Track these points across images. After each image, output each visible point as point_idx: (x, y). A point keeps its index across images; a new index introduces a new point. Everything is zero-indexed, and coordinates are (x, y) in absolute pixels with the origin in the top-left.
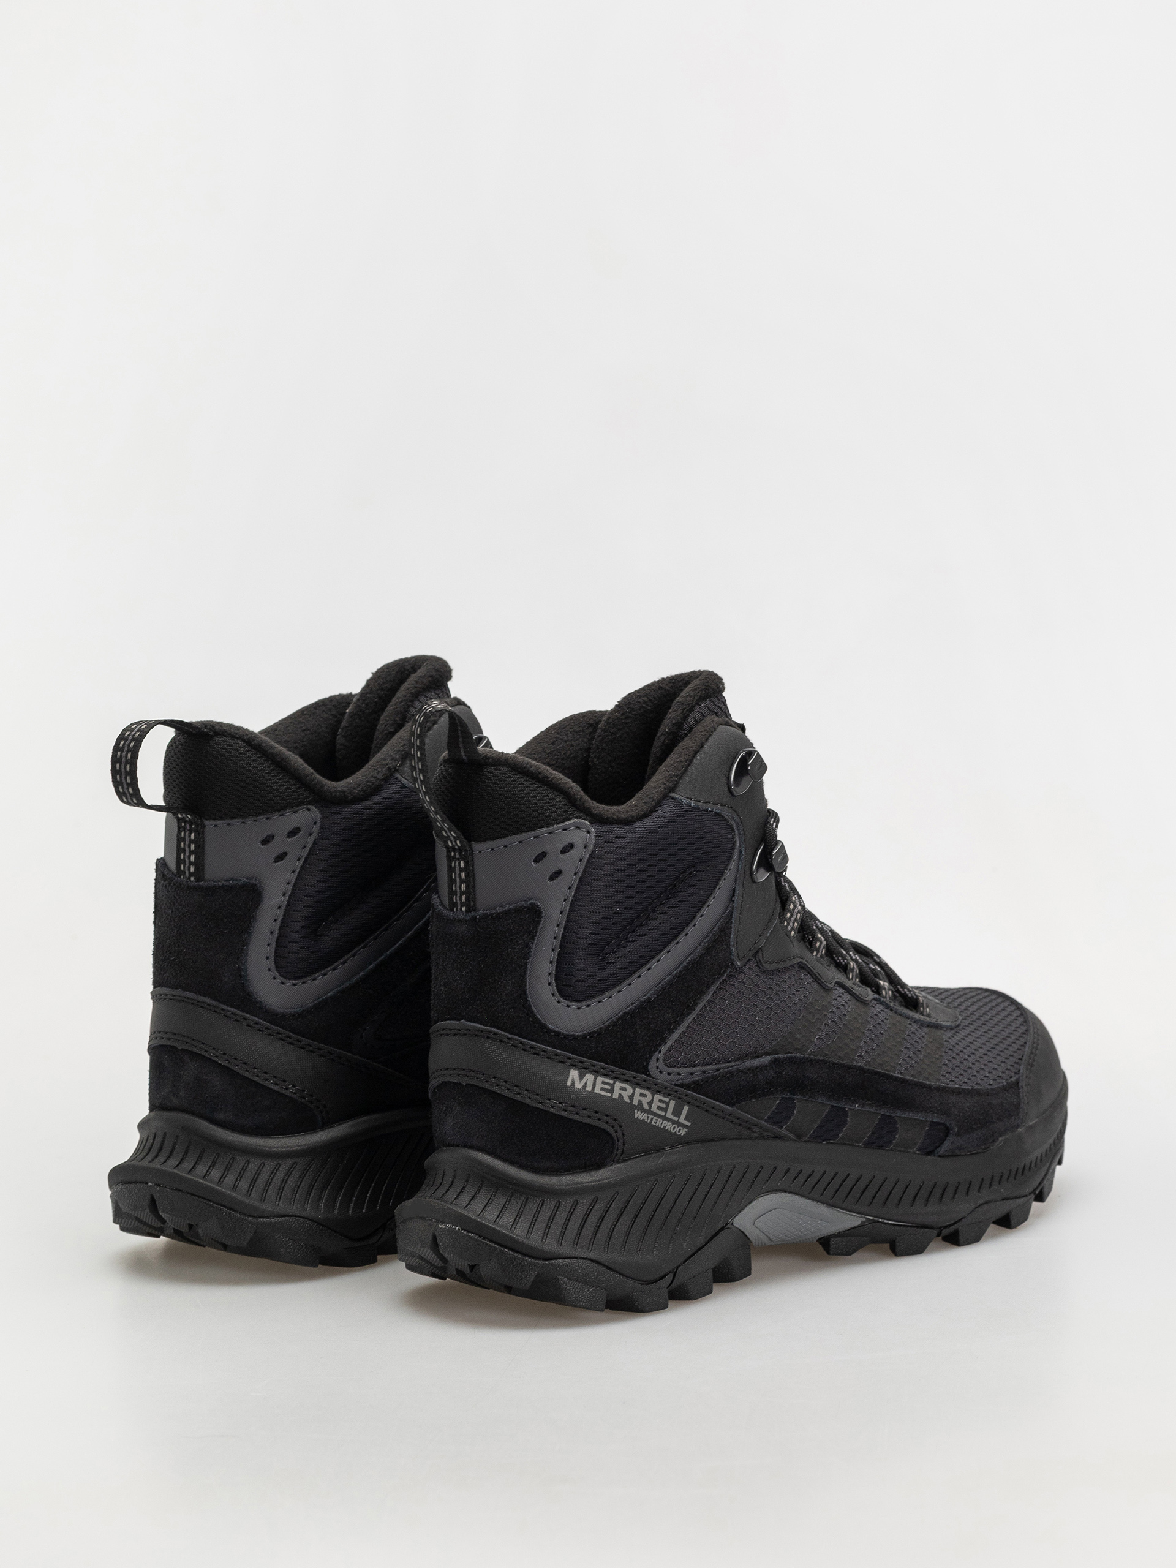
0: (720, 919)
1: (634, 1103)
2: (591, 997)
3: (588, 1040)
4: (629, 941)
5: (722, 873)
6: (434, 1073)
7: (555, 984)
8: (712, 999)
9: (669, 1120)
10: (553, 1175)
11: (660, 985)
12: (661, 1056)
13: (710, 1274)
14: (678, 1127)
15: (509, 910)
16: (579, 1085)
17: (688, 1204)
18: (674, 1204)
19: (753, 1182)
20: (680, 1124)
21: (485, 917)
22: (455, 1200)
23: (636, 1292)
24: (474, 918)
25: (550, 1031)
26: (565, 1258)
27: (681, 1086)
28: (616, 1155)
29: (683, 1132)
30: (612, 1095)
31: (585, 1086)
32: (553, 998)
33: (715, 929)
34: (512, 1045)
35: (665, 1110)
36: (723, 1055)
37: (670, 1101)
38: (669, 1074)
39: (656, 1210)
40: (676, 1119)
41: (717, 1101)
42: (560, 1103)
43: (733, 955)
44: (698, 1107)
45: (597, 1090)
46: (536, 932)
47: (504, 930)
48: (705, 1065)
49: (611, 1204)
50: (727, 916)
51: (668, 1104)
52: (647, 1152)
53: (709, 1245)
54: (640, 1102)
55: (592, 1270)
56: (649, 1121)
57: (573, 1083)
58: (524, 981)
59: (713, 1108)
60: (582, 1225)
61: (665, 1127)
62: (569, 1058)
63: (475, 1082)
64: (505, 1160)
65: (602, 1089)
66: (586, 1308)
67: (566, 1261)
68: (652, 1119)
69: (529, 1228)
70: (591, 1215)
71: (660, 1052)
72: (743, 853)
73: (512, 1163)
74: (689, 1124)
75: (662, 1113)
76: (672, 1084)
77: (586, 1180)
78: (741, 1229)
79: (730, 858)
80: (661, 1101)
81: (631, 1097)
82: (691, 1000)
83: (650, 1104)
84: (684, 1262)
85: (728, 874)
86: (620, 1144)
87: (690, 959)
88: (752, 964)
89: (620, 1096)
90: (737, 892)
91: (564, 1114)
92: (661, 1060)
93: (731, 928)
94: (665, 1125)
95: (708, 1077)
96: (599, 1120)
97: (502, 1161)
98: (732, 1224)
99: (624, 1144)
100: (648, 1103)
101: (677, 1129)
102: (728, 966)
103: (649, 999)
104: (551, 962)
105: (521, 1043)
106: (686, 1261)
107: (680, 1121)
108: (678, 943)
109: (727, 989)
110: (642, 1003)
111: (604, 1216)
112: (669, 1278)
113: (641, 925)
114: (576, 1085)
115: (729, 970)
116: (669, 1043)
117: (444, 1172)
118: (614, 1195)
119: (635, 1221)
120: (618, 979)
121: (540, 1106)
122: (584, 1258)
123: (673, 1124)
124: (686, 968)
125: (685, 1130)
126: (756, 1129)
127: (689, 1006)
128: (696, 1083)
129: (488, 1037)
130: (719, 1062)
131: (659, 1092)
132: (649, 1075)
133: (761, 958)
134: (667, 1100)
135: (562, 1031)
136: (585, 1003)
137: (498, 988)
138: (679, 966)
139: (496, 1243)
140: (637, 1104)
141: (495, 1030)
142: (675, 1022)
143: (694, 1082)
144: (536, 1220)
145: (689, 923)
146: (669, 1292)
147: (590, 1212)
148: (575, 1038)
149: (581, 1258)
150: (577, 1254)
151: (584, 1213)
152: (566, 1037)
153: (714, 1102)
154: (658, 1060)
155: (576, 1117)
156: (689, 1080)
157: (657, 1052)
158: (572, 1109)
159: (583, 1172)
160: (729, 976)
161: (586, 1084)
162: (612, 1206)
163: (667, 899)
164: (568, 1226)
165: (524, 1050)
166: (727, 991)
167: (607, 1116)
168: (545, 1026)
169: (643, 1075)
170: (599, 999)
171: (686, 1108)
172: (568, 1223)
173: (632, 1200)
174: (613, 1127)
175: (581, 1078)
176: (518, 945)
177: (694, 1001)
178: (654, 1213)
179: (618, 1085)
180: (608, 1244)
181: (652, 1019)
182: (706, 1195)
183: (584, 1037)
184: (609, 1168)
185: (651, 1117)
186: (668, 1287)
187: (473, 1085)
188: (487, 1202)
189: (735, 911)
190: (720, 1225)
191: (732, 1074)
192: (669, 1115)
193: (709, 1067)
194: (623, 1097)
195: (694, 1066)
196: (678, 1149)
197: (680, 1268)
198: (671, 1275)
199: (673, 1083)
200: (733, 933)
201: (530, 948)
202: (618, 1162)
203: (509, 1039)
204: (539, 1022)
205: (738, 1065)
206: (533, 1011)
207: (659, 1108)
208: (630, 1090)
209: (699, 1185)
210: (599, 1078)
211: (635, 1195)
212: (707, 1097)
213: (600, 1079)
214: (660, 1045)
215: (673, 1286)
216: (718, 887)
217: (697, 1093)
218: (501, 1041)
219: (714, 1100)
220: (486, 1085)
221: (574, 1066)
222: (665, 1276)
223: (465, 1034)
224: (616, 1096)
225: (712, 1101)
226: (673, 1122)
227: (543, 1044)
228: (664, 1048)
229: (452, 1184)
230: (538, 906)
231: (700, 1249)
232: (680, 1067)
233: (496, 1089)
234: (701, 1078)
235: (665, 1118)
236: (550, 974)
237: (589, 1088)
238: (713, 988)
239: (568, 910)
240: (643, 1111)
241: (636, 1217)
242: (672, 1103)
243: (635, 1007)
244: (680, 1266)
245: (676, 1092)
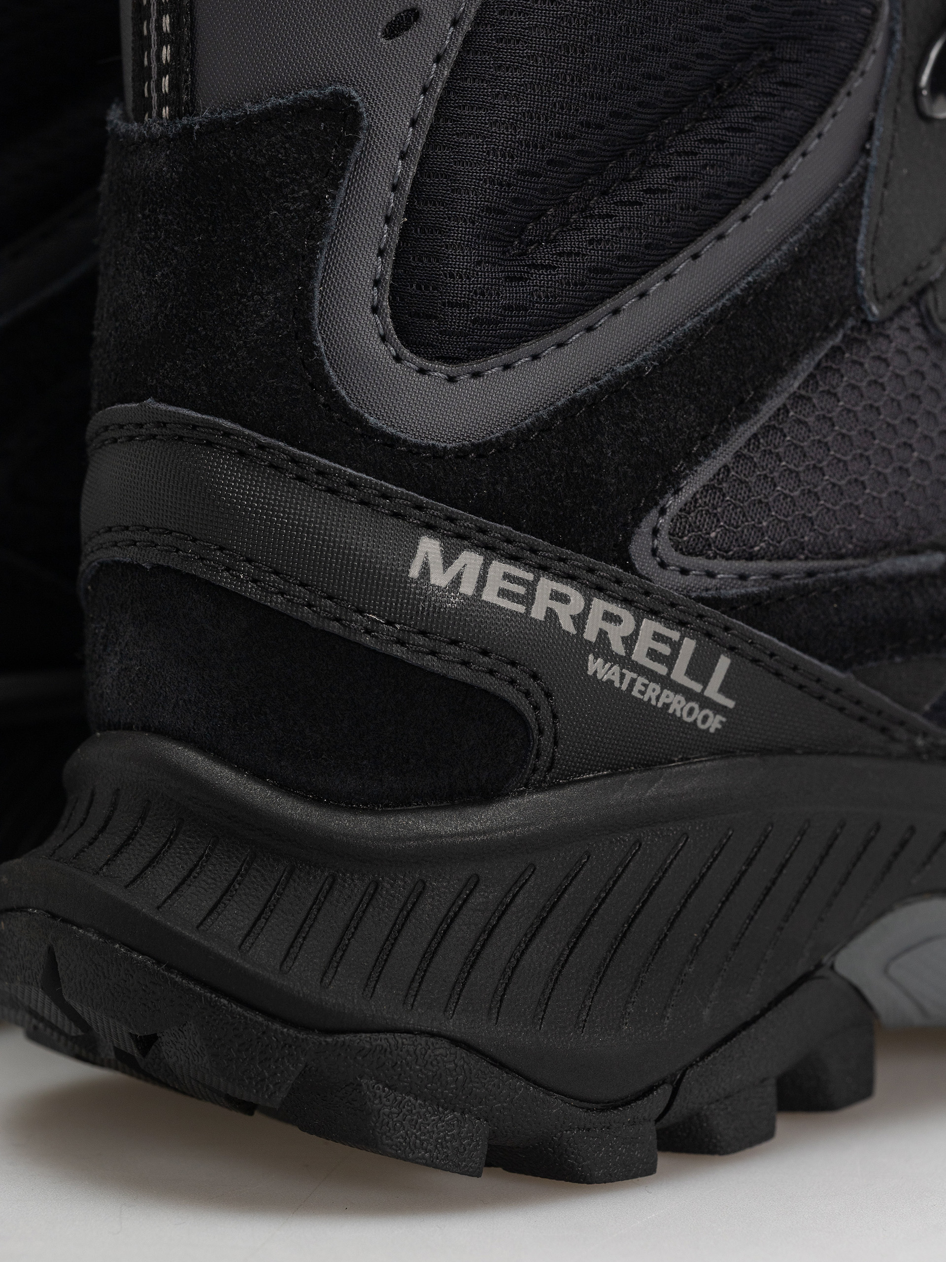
0: (834, 192)
1: (585, 636)
2: (484, 351)
3: (472, 462)
4: (592, 216)
5: (843, 77)
6: (90, 539)
7: (388, 311)
8: (803, 392)
9: (677, 688)
10: (365, 811)
11: (670, 338)
12: (664, 522)
13: (771, 1089)
14: (702, 708)
15: (277, 109)
16: (440, 578)
17: (720, 910)
18: (684, 906)
19: (889, 867)
20: (706, 703)
21: (215, 127)
22: (107, 864)
23: (571, 1129)
24: (188, 131)
25: (373, 433)
26: (379, 1032)
27: (715, 602)
28: (535, 770)
29: (715, 723)
30: (528, 611)
31: (457, 581)
32: (382, 347)
33: (819, 214)
34: (271, 466)
35: (670, 661)
36: (825, 536)
37: (682, 638)
38: (684, 572)
39: (633, 920)
40: (697, 687)
41: (804, 651)
42: (388, 623)
43: (863, 287)
44: (755, 661)
45: (490, 595)
46: (344, 169)
47: (261, 160)
48: (779, 558)
49: (515, 896)
50: (852, 184)
51: (676, 647)
52: (618, 769)
53: (769, 1015)
54: (602, 634)
55: (452, 1066)
56: (624, 687)
57: (425, 571)
58: (306, 297)
59: (795, 668)
60: (434, 945)
61: (667, 706)
62: (419, 507)
63: (173, 561)
64: (240, 767)
65: (503, 593)
66: (432, 1164)
67: (383, 1040)
68: (633, 682)
69: (291, 946)
70: (458, 921)
71: (663, 512)
72: (899, 36)
73: (259, 775)
74: (730, 704)
75: (662, 670)
76: (690, 597)
77: (448, 829)
78: (855, 980)
79: (864, 43)
80: (657, 637)
81: (580, 620)
82: (749, 386)
83: (630, 641)
84: (703, 1057)
85: (856, 83)
86: (546, 741)
87: (750, 279)
88: (909, 318)
89: (551, 613)
90: (879, 129)
91: (397, 651)
92: (664, 534)
93: (860, 217)
94: (667, 701)
95: (785, 588)
96: (491, 672)
97: (232, 768)
98: (832, 967)
99: (556, 743)
100: (624, 639)
101: (698, 715)
102: (846, 314)
103: (639, 369)
104: (381, 253)
105: (294, 460)
106: (708, 1053)
107: (706, 693)
108: (720, 237)
109: (843, 371)
110: (620, 380)
111: (495, 926)
112: (661, 1096)
113: (626, 179)
114: (432, 576)
115: (850, 323)
116: (690, 487)
117: (93, 794)
118: (523, 873)
119: (576, 943)
120: (558, 311)
121: (335, 627)
122: (432, 1035)
123: (688, 700)
124: (739, 302)
125: (719, 718)
126: (901, 733)
127: (742, 401)
128: (754, 600)
129: (210, 444)
130: (815, 555)
131: (654, 614)
132: (630, 568)
133: (931, 306)
134: (675, 635)
135: (403, 436)
136: (466, 367)
137: (240, 313)
138: (722, 296)
139: (198, 981)
140: (593, 640)
141: (228, 424)
142: (704, 438)
143: (748, 598)
144: (311, 926)
145: (754, 189)
146: (660, 1133)
147: (456, 914)
148: (437, 454)
149: (422, 1033)
150: (411, 1021)
151: (440, 916)
152: (415, 450)
153: (798, 652)
154: (655, 532)
155: (431, 663)
156: (734, 591)
157: (654, 513)
158: (421, 640)
159: (445, 808)
160: (850, 341)
161: (459, 576)
162: (518, 900)
163: (697, 120)
164: (396, 948)
165: (300, 478)
166: (842, 376)
167: (513, 664)
168: (359, 420)
169: (615, 568)
170: (505, 357)
171: (724, 663)
172: (396, 939)
173: (571, 889)
174: (527, 694)
175: (448, 561)
176: (295, 200)
177: (756, 389)
178: (630, 926)
179: (546, 585)
180: (501, 1001)
181: (642, 422)
182: (768, 890)
183: (461, 453)
184: (514, 802)
185: (629, 675)
186: (657, 1120)
187: (167, 570)
188: (185, 873)
189: (871, 176)
190: (800, 969)
191: (846, 586)
192: (679, 675)
193: (789, 564)
194: (557, 617)
195: (751, 557)
196: (699, 766)
197: (690, 1073)
198: (668, 1089)
199: (694, 595)
200: (863, 230)
201: (326, 209)
202: (539, 789)
203: (261, 447)
204: (343, 407)
205: (864, 566)
206: (327, 377)
207: (653, 654)
208: (577, 601)
209: (750, 862)
210: (495, 564)
211: (580, 876)
212: (781, 639)
213: (498, 568)
214: (662, 493)
215: (671, 1118)
216: (830, 111)
217: (754, 627)
218: (241, 454)
219: (798, 648)
220: (198, 570)
221: (431, 528)
222: (650, 1090)
223: (154, 437)
224: (538, 613)
225: (793, 650)
226: (689, 695)
227: (350, 467)
228: (673, 504)
229: (107, 823)
230: (351, 98)
231: (746, 1025)
232: (715, 557)
233: (224, 579)
234: (766, 588)
235: (666, 683)
236: (377, 283)
237: (467, 588)
238: (806, 366)
239: (430, 116)
240: (611, 657)
241: (580, 933)
242: (689, 646)
243: (600, 386)
244: (691, 1066)
245: (701, 616)
